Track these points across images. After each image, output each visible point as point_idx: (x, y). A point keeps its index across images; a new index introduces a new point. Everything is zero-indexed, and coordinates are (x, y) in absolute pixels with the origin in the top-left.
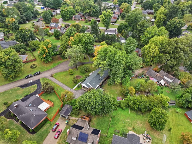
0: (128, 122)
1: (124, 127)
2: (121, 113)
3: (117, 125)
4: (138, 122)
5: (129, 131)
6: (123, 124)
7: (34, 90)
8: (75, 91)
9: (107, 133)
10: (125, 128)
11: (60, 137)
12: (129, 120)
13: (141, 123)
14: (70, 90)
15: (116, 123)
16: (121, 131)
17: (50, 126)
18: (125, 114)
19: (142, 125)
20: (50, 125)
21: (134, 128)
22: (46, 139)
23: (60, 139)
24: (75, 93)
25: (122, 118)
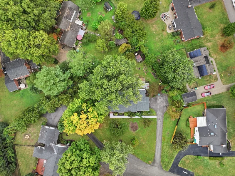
0: (159, 38)
1: (167, 39)
2: (153, 49)
3: (169, 46)
4: (154, 30)
5: (168, 33)
6: (165, 41)
7: (187, 159)
8: (158, 113)
9: (181, 50)
10: (167, 37)
11: (210, 83)
12: (157, 38)
13: (153, 27)
14: (159, 119)
15: (167, 47)
16: (173, 40)
17: (208, 100)
18: (152, 45)
19: (154, 26)
20: (207, 102)
21: (163, 30)
22: (219, 93)
23: (211, 82)
24: (159, 110)
25: (159, 45)
